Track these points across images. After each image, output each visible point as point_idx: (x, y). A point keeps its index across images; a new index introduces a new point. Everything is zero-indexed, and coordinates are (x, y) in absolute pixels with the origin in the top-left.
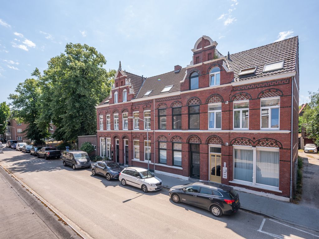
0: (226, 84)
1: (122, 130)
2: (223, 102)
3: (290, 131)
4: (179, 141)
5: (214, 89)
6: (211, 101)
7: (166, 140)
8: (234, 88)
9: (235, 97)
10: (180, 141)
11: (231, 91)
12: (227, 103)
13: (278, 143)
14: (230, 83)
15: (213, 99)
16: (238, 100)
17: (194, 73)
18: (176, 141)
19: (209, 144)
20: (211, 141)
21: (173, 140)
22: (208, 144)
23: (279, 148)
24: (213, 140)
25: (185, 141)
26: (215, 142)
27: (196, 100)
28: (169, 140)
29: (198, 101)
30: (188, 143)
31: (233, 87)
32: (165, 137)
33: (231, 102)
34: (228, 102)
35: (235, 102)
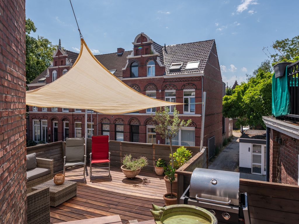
0: (159, 76)
1: (62, 111)
2: (157, 90)
3: (201, 115)
4: (121, 123)
5: (150, 79)
6: (148, 89)
7: (108, 122)
8: (165, 80)
9: (166, 87)
10: (122, 123)
11: (163, 82)
12: (160, 91)
13: (194, 124)
14: (162, 75)
15: (150, 87)
16: (168, 89)
17: (134, 63)
18: (118, 123)
19: (147, 126)
20: (148, 123)
21: (115, 122)
22: (146, 125)
23: (194, 128)
24: (150, 121)
25: (127, 123)
26: (151, 123)
27: (136, 86)
28: (112, 122)
29: (137, 88)
30: (129, 125)
31: (165, 79)
32: (109, 120)
33: (163, 90)
34: (160, 90)
35: (166, 91)
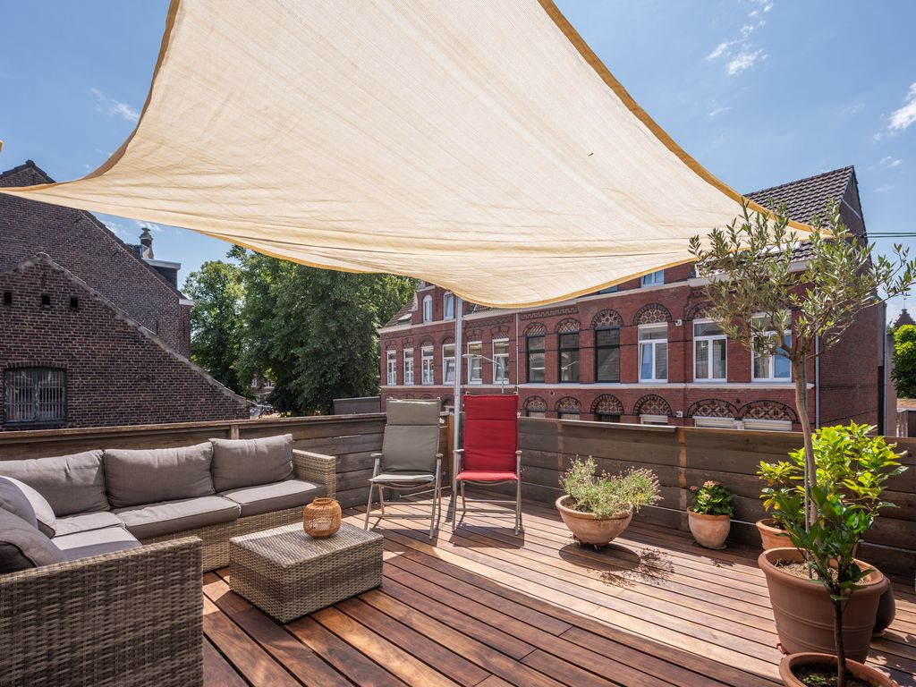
0: (677, 281)
1: (442, 384)
2: (671, 321)
3: (812, 385)
4: (573, 408)
5: (651, 292)
6: (644, 320)
7: (543, 407)
8: (694, 292)
9: (698, 310)
10: (576, 408)
11: (689, 297)
12: (679, 323)
13: (788, 410)
14: (685, 280)
15: (649, 315)
16: (703, 316)
18: (566, 408)
19: (641, 415)
20: (645, 409)
21: (559, 407)
22: (638, 414)
23: (790, 422)
24: (650, 405)
25: (587, 408)
26: (654, 409)
27: (611, 315)
28: (552, 407)
29: (615, 319)
30: (595, 413)
31: (693, 289)
32: (543, 401)
33: (688, 321)
34: (680, 321)
35: (697, 322)
